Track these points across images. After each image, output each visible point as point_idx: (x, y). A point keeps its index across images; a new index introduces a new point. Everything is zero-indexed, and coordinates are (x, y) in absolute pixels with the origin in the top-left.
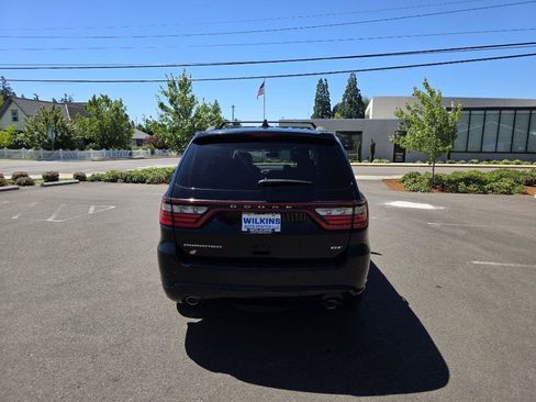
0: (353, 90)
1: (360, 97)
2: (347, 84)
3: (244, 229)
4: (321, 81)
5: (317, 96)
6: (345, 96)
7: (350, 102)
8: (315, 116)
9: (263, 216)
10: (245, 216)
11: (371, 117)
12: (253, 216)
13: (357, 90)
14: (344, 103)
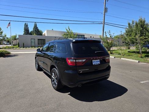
0: (36, 27)
1: (38, 29)
2: (34, 25)
3: (93, 64)
4: (25, 24)
5: (25, 28)
6: (34, 29)
7: (35, 31)
8: (25, 34)
9: (96, 60)
10: (93, 61)
11: (46, 35)
12: (94, 61)
13: (37, 27)
14: (33, 31)
